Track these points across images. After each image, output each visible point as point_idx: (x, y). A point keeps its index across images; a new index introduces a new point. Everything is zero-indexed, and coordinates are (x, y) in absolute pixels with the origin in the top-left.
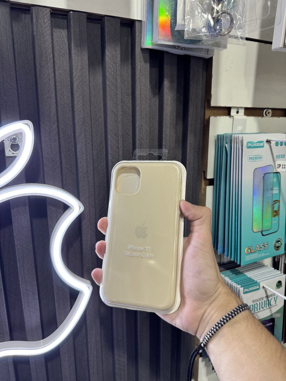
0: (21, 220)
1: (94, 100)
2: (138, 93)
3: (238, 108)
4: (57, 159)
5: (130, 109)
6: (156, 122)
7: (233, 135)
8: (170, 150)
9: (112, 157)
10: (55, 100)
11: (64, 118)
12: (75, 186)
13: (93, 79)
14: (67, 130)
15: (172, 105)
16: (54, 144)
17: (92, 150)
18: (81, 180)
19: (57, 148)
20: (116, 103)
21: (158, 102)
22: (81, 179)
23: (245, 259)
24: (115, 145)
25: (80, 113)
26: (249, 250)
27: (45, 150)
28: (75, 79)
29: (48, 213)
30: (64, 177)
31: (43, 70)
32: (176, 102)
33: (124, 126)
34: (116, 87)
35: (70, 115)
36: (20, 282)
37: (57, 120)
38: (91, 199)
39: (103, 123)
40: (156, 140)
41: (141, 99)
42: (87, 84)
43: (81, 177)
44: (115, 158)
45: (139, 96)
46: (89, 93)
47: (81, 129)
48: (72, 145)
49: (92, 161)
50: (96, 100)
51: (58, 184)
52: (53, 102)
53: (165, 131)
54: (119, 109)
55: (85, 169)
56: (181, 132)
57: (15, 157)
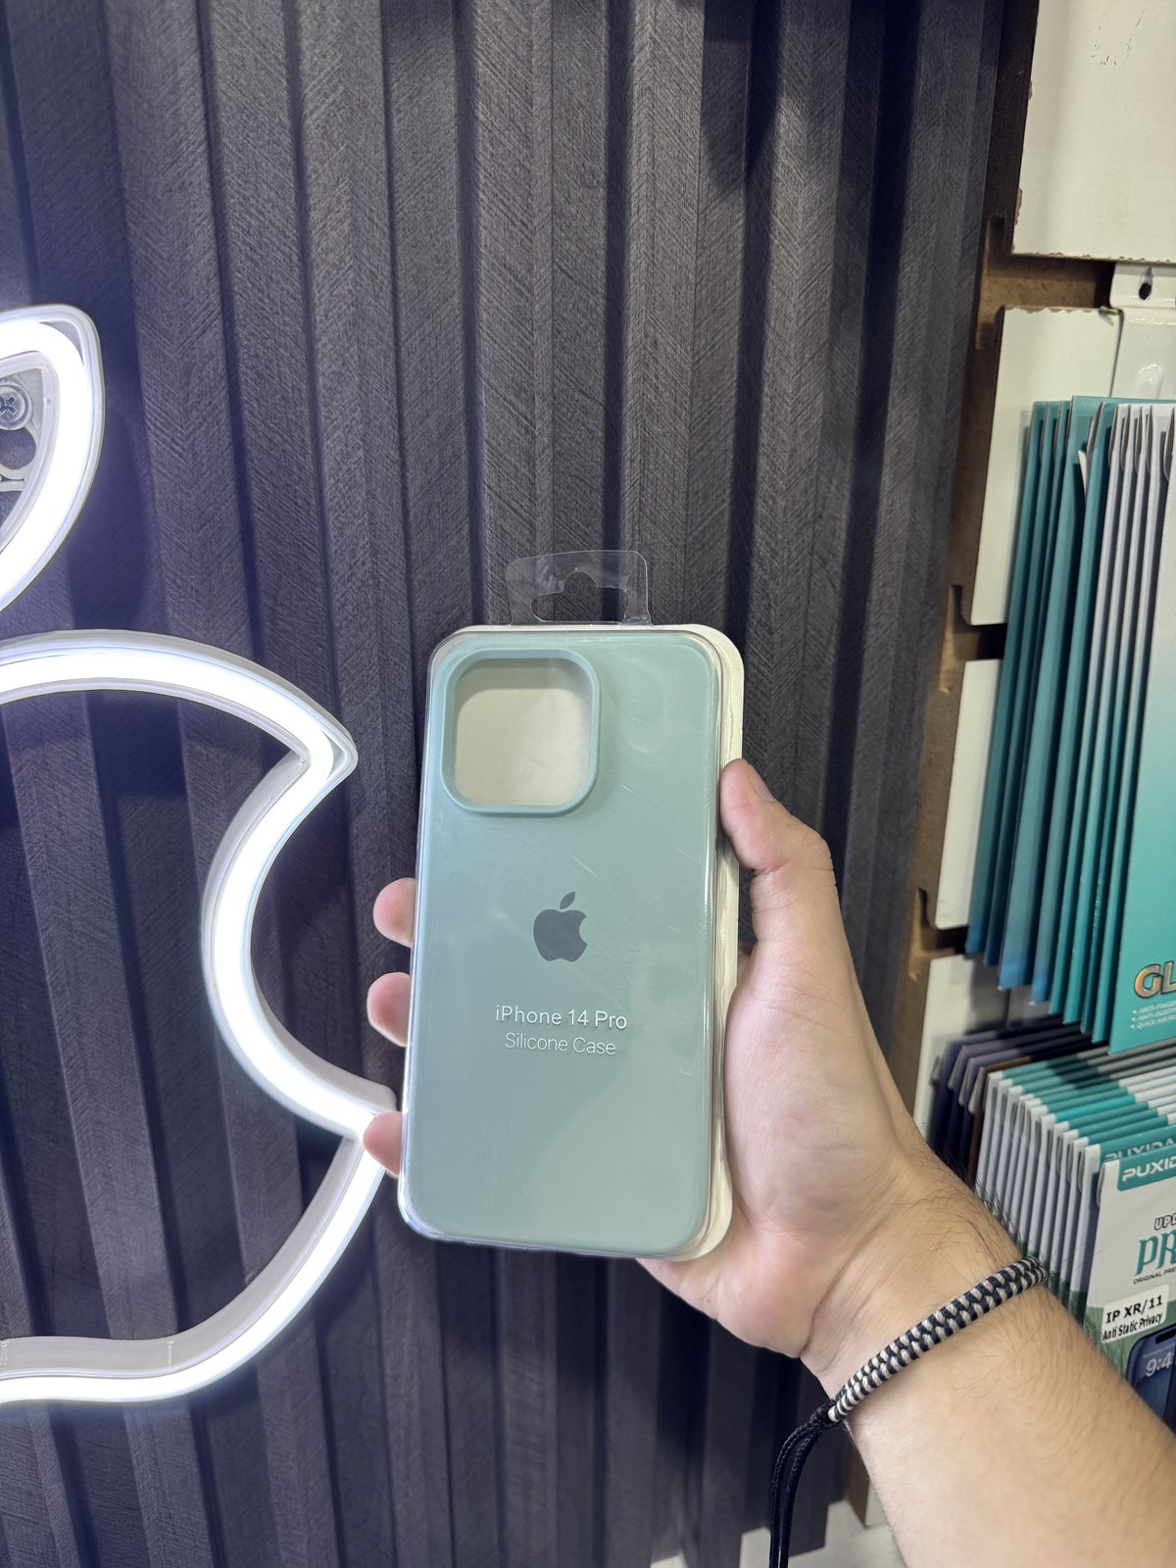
0: (58, 805)
1: (415, 206)
2: (638, 170)
3: (1149, 267)
4: (223, 508)
5: (598, 258)
6: (727, 329)
7: (1120, 405)
8: (796, 475)
9: (500, 507)
10: (208, 200)
11: (261, 301)
12: (320, 649)
13: (410, 98)
14: (278, 365)
15: (814, 243)
16: (206, 433)
17: (397, 468)
18: (346, 619)
19: (222, 453)
20: (523, 223)
21: (741, 222)
22: (346, 613)
23: (1133, 1023)
24: (516, 441)
25: (335, 272)
26: (1157, 980)
27: (164, 466)
28: (311, 91)
29: (187, 775)
30: (265, 600)
31: (142, 36)
32: (834, 223)
33: (563, 348)
34: (526, 138)
35: (289, 287)
36: (67, 1086)
37: (218, 310)
38: (393, 714)
39: (459, 327)
40: (724, 426)
41: (653, 204)
42: (375, 117)
43: (343, 606)
44: (513, 513)
45: (644, 187)
46: (384, 169)
47: (342, 355)
48: (303, 441)
49: (398, 526)
50: (426, 207)
51: (232, 635)
52: (200, 215)
53: (774, 375)
54: (540, 255)
55: (363, 563)
56: (856, 383)
57: (12, 497)
